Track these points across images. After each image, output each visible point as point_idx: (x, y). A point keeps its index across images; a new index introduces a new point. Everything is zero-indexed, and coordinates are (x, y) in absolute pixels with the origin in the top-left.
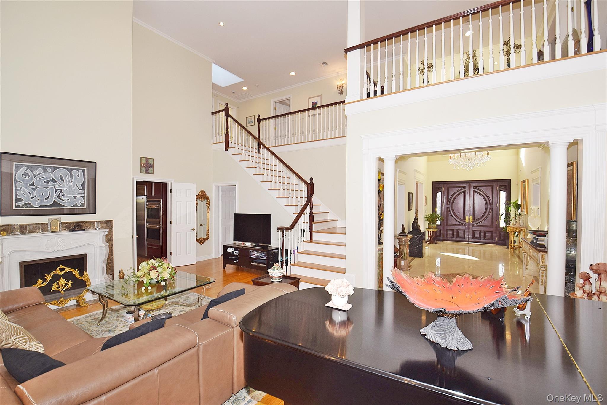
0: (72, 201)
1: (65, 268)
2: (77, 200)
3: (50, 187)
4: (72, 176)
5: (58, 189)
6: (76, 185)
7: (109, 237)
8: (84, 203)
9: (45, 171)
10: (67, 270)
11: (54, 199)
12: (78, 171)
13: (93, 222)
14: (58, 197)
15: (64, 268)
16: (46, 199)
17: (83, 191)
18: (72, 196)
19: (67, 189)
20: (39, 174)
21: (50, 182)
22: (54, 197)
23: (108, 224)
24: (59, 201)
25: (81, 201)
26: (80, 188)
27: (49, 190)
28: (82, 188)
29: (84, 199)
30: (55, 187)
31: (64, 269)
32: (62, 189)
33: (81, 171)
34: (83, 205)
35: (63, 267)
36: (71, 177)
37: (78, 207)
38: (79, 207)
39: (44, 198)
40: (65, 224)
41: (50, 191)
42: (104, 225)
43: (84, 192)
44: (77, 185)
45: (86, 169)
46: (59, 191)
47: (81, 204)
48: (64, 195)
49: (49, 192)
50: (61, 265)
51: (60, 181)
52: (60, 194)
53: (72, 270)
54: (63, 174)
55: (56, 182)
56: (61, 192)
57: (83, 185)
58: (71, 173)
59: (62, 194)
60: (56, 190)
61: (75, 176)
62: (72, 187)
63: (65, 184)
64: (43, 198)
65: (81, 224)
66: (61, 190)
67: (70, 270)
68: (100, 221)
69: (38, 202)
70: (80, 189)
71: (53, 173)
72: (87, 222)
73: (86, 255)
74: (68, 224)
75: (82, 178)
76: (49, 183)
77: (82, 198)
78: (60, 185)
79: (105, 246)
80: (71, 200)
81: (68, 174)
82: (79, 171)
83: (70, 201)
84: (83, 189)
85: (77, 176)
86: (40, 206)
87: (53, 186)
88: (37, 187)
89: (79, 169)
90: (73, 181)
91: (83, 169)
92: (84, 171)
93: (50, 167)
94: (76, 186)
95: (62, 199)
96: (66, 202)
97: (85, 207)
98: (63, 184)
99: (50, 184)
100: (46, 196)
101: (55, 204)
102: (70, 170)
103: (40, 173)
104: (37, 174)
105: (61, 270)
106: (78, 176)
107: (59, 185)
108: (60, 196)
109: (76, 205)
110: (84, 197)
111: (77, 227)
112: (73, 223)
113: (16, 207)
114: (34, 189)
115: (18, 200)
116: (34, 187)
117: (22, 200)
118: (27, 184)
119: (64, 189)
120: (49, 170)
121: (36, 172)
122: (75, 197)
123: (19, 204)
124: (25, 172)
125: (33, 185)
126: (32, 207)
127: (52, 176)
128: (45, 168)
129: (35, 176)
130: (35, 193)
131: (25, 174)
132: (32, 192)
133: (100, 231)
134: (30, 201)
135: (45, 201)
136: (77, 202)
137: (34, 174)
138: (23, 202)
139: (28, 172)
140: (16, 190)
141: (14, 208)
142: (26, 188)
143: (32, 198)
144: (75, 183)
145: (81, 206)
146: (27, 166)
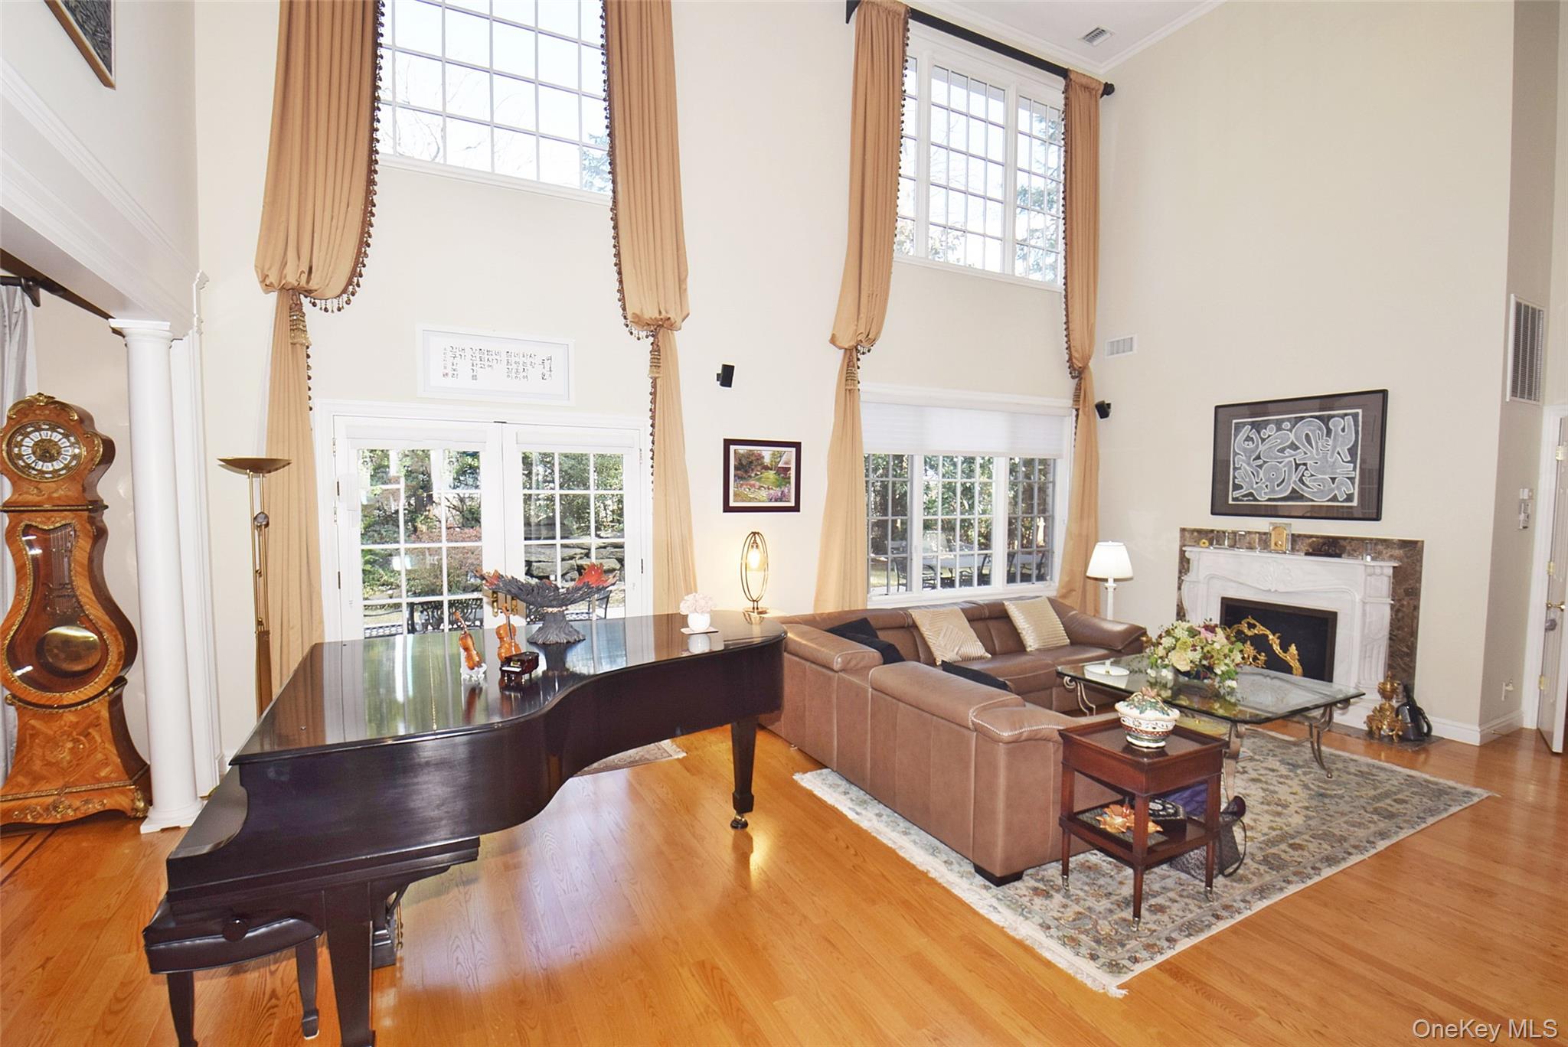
0: (1326, 489)
1: (1257, 624)
2: (1337, 486)
3: (1287, 460)
4: (1329, 431)
5: (1300, 464)
6: (1337, 452)
7: (1410, 585)
8: (1353, 493)
9: (1279, 429)
10: (1260, 629)
11: (1292, 485)
12: (1344, 419)
14: (1301, 480)
15: (1254, 624)
16: (1278, 486)
17: (1352, 465)
18: (1327, 477)
19: (1317, 463)
20: (1269, 436)
21: (1288, 450)
22: (1292, 482)
23: (1412, 550)
24: (1300, 488)
25: (1347, 488)
26: (1346, 457)
27: (1284, 466)
28: (1349, 459)
29: (1353, 484)
30: (1295, 459)
31: (1254, 626)
32: (1309, 462)
33: (1350, 417)
34: (1350, 498)
35: (1253, 621)
36: (1327, 434)
37: (1338, 501)
38: (1341, 502)
39: (1276, 484)
40: (1309, 539)
41: (1286, 468)
43: (1355, 466)
44: (1339, 453)
45: (1360, 411)
46: (1302, 468)
47: (1345, 496)
48: (1312, 475)
49: (1285, 471)
50: (1250, 617)
51: (1303, 445)
52: (1305, 474)
53: (1268, 632)
54: (1310, 430)
55: (1297, 448)
56: (1307, 469)
57: (1352, 451)
58: (1328, 425)
59: (1307, 474)
60: (1297, 466)
61: (1335, 432)
62: (1329, 455)
63: (1314, 451)
64: (1274, 483)
65: (1342, 543)
66: (1305, 464)
67: (1264, 632)
69: (1266, 490)
70: (1345, 460)
71: (1294, 431)
72: (1352, 539)
73: (1336, 614)
74: (1314, 539)
75: (1352, 434)
76: (1285, 452)
77: (1348, 480)
78: (1305, 453)
80: (1324, 487)
81: (1320, 429)
82: (1346, 418)
83: (1322, 487)
84: (1353, 461)
85: (1340, 431)
86: (1270, 500)
87: (1292, 459)
88: (1265, 462)
89: (1346, 415)
90: (1330, 443)
91: (1354, 413)
92: (1355, 416)
93: (1288, 420)
94: (1336, 454)
95: (1308, 483)
96: (1315, 492)
97: (1355, 503)
98: (1311, 452)
99: (1287, 454)
100: (1277, 478)
101: (1295, 495)
102: (1326, 420)
103: (1271, 434)
104: (1267, 436)
105: (1251, 626)
106: (1343, 432)
107: (1303, 454)
108: (1304, 478)
109: (1334, 499)
110: (1354, 478)
111: (1329, 548)
113: (1234, 499)
114: (1260, 467)
115: (1237, 487)
116: (1260, 462)
117: (1242, 488)
118: (1250, 456)
119: (1311, 462)
120: (1287, 425)
121: (1265, 433)
122: (1333, 479)
123: (1237, 494)
124: (1248, 436)
125: (1258, 457)
126: (1255, 500)
127: (1292, 436)
128: (1279, 425)
129: (1263, 440)
130: (1261, 472)
131: (1249, 439)
132: (1258, 472)
133: (1373, 563)
134: (1255, 489)
135: (1277, 489)
136: (1336, 492)
137: (1261, 438)
138: (1243, 492)
139: (1253, 434)
140: (1235, 469)
141: (1230, 502)
142: (1249, 464)
143: (1257, 483)
144: (1335, 448)
145: (1345, 501)
146: (1251, 423)
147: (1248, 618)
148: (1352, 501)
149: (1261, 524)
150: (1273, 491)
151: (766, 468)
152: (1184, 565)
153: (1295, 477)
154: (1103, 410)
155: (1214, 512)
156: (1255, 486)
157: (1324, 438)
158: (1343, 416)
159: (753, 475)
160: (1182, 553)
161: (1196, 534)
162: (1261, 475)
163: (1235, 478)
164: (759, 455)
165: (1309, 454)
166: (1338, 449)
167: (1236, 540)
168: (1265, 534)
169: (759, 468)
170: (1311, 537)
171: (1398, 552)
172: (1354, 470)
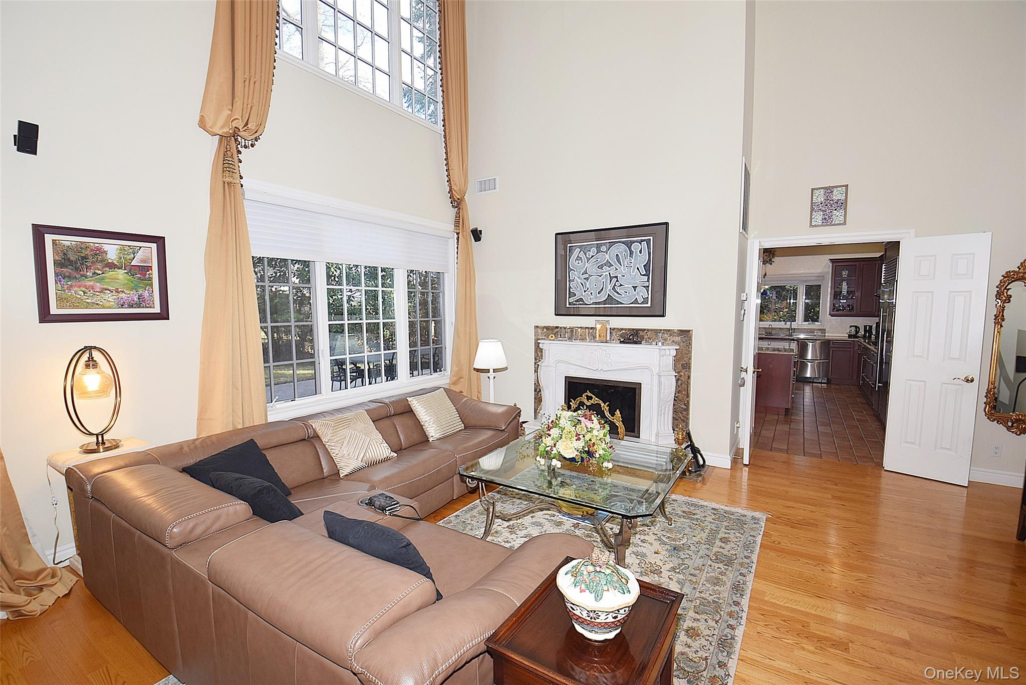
0: (630, 294)
1: (593, 396)
2: (637, 293)
3: (604, 274)
4: (631, 253)
5: (613, 277)
6: (636, 268)
7: (685, 361)
8: (648, 298)
9: (599, 251)
10: (595, 400)
11: (608, 292)
12: (641, 244)
13: (656, 332)
14: (614, 289)
15: (591, 396)
16: (599, 293)
17: (647, 277)
18: (630, 286)
19: (624, 276)
20: (592, 257)
21: (605, 267)
22: (608, 290)
24: (613, 294)
25: (643, 294)
26: (642, 271)
28: (645, 273)
29: (648, 291)
30: (609, 273)
31: (591, 398)
32: (618, 276)
33: (645, 242)
34: (645, 301)
35: (590, 394)
36: (630, 255)
37: (638, 303)
38: (640, 304)
39: (598, 291)
40: (620, 331)
41: (604, 280)
42: (677, 338)
43: (649, 278)
44: (638, 269)
45: (651, 238)
46: (615, 280)
47: (643, 300)
48: (621, 285)
49: (603, 282)
50: (588, 391)
51: (616, 264)
52: (616, 284)
53: (600, 402)
54: (619, 252)
55: (611, 265)
56: (617, 281)
57: (647, 267)
58: (631, 248)
59: (618, 284)
60: (611, 278)
61: (635, 253)
62: (632, 271)
63: (622, 267)
64: (596, 291)
66: (616, 277)
67: (598, 402)
68: (670, 330)
69: (591, 297)
70: (642, 274)
71: (608, 252)
72: (648, 330)
73: (640, 384)
74: (624, 331)
75: (646, 255)
76: (603, 268)
77: (644, 288)
80: (629, 293)
81: (626, 251)
82: (642, 243)
83: (627, 294)
84: (647, 274)
85: (639, 252)
86: (594, 303)
87: (607, 273)
88: (590, 276)
89: (642, 240)
90: (632, 261)
91: (648, 239)
92: (648, 242)
93: (605, 244)
94: (636, 270)
95: (618, 291)
96: (623, 297)
97: (649, 305)
98: (620, 268)
99: (604, 270)
100: (598, 288)
101: (610, 300)
102: (629, 245)
103: (593, 255)
104: (591, 256)
105: (589, 398)
106: (641, 253)
107: (615, 269)
108: (616, 287)
109: (636, 301)
110: (648, 287)
111: (633, 337)
112: (629, 329)
113: (570, 304)
114: (587, 279)
115: (572, 295)
116: (586, 276)
117: (575, 295)
118: (580, 272)
119: (620, 275)
120: (604, 248)
121: (589, 254)
122: (635, 288)
123: (571, 300)
124: (578, 256)
125: (585, 272)
126: (584, 304)
127: (607, 256)
128: (598, 248)
129: (588, 259)
130: (588, 283)
131: (579, 258)
132: (585, 283)
133: (663, 347)
134: (584, 297)
135: (598, 295)
136: (637, 297)
137: (587, 258)
138: (575, 298)
139: (582, 255)
140: (570, 281)
141: (568, 306)
142: (579, 278)
143: (585, 291)
144: (635, 265)
145: (642, 303)
146: (580, 247)
147: (587, 392)
148: (647, 303)
149: (589, 322)
150: (596, 297)
151: (112, 266)
152: (539, 353)
153: (609, 287)
154: (477, 235)
155: (555, 313)
156: (584, 294)
157: (629, 258)
158: (640, 242)
159: (89, 274)
160: (537, 345)
161: (545, 330)
162: (588, 286)
163: (570, 288)
164: (99, 249)
165: (619, 270)
166: (638, 266)
167: (571, 334)
168: (592, 328)
169: (99, 266)
170: (622, 329)
171: (678, 339)
172: (648, 281)
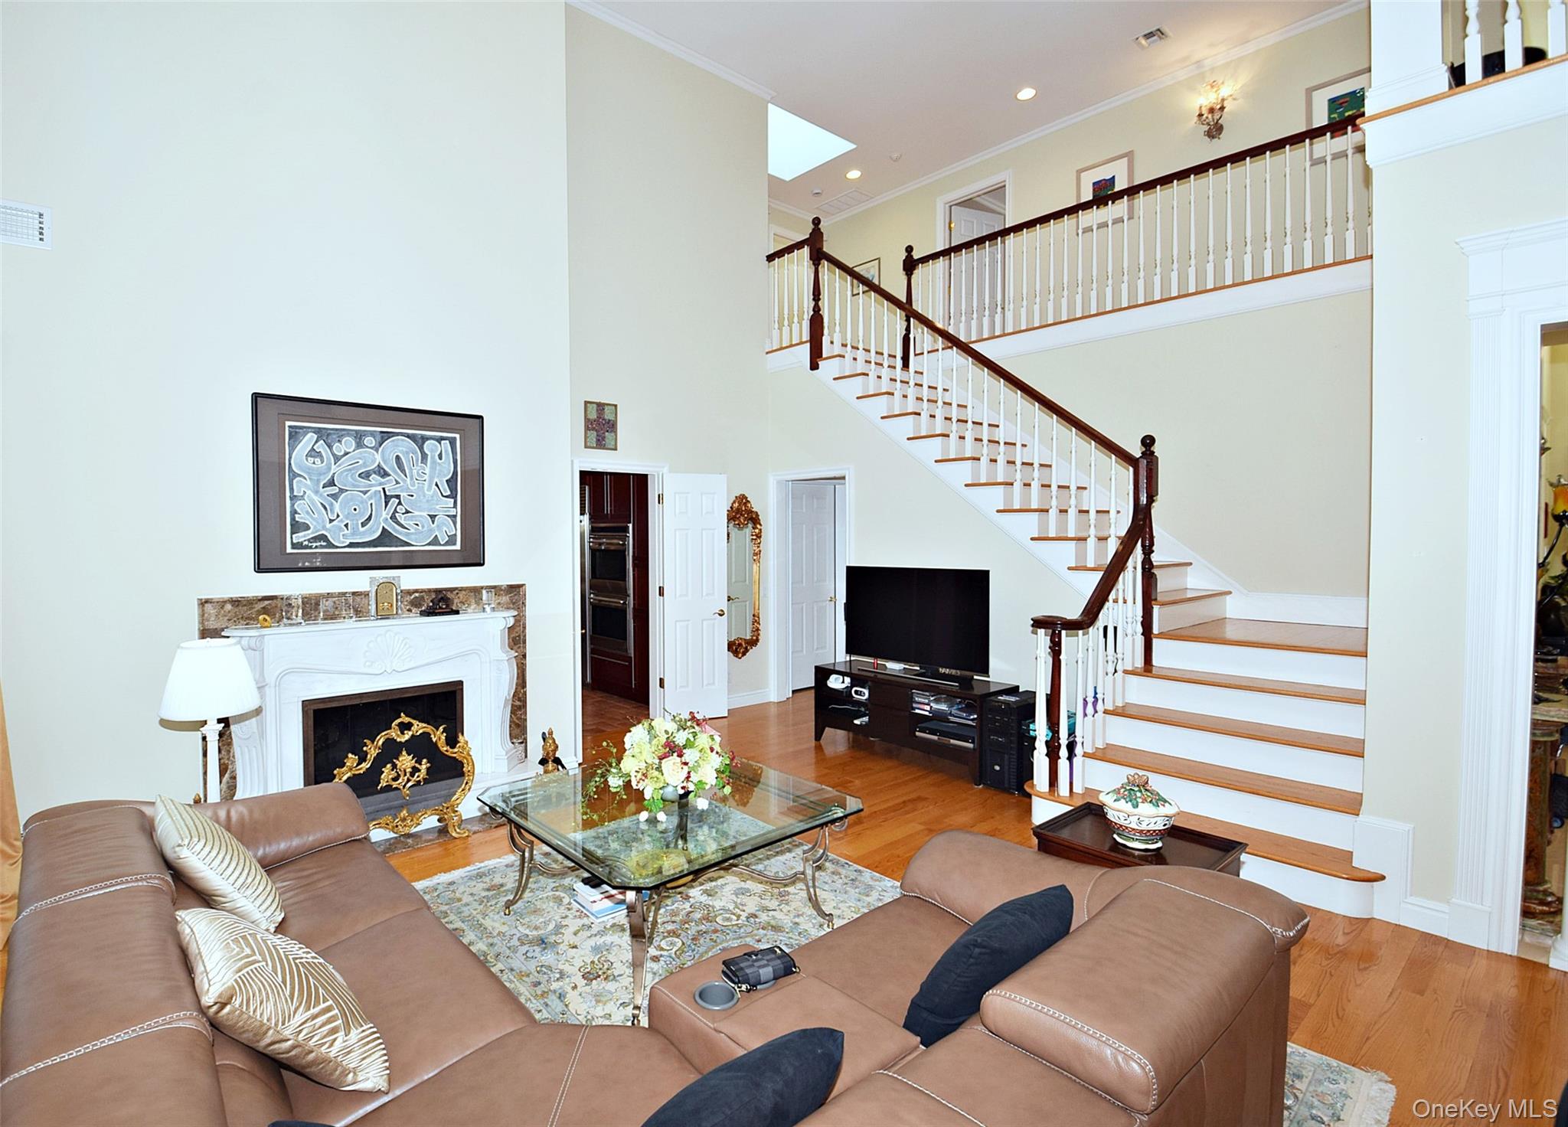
0: (425, 529)
1: (414, 721)
2: (438, 526)
3: (373, 489)
4: (424, 456)
5: (392, 497)
6: (435, 483)
7: (517, 633)
8: (455, 535)
9: (360, 445)
10: (419, 728)
11: (383, 524)
12: (440, 443)
13: (476, 591)
14: (393, 517)
15: (410, 723)
16: (363, 525)
17: (452, 500)
18: (425, 514)
19: (412, 496)
20: (346, 454)
21: (373, 475)
22: (383, 519)
23: (514, 595)
24: (394, 528)
25: (448, 528)
26: (446, 491)
27: (370, 498)
28: (449, 493)
29: (455, 523)
30: (384, 489)
31: (409, 726)
32: (402, 494)
33: (447, 442)
34: (452, 540)
35: (407, 720)
36: (422, 460)
37: (441, 545)
38: (443, 545)
39: (360, 522)
40: (411, 595)
41: (372, 501)
42: (504, 598)
43: (455, 502)
44: (437, 485)
45: (458, 436)
46: (394, 502)
47: (447, 539)
48: (407, 512)
49: (371, 504)
50: (402, 714)
51: (396, 473)
52: (398, 510)
53: (429, 729)
54: (401, 452)
55: (386, 474)
56: (400, 503)
57: (452, 483)
58: (423, 448)
59: (401, 509)
60: (387, 498)
61: (431, 458)
62: (426, 489)
63: (408, 480)
64: (357, 520)
65: (449, 595)
66: (398, 497)
67: (425, 729)
68: (494, 587)
69: (346, 531)
70: (444, 494)
71: (380, 449)
72: (462, 589)
73: (461, 683)
74: (417, 595)
75: (450, 463)
76: (370, 478)
77: (449, 519)
78: (397, 483)
79: (508, 660)
80: (423, 527)
81: (414, 453)
82: (443, 442)
83: (420, 528)
84: (453, 494)
85: (437, 458)
86: (351, 545)
87: (380, 488)
88: (342, 491)
89: (442, 438)
90: (427, 471)
91: (452, 438)
92: (452, 442)
93: (372, 434)
94: (434, 487)
95: (403, 522)
96: (412, 534)
97: (458, 546)
98: (404, 481)
99: (373, 482)
100: (362, 514)
101: (385, 537)
102: (420, 441)
103: (348, 451)
104: (342, 453)
105: (404, 726)
106: (440, 458)
107: (395, 483)
108: (397, 515)
109: (435, 541)
110: (455, 516)
111: (440, 604)
112: (430, 591)
113: (294, 546)
114: (335, 497)
115: (297, 527)
116: (334, 490)
117: (307, 528)
118: (318, 481)
119: (405, 494)
120: (369, 441)
121: (339, 448)
122: (433, 517)
123: (300, 537)
124: (313, 449)
125: (332, 483)
126: (331, 545)
127: (378, 458)
128: (359, 437)
129: (337, 459)
130: (337, 506)
131: (313, 453)
132: (331, 505)
133: (497, 615)
134: (326, 530)
135: (362, 529)
136: (437, 533)
137: (334, 455)
138: (308, 534)
139: (321, 447)
140: (293, 498)
141: (289, 550)
142: (316, 492)
143: (331, 521)
144: (431, 479)
145: (447, 544)
146: (318, 431)
147: (400, 717)
148: (455, 544)
150: (357, 533)
153: (386, 514)
155: (259, 569)
156: (328, 526)
157: (420, 464)
158: (440, 440)
161: (229, 607)
162: (335, 510)
163: (295, 512)
165: (402, 484)
166: (436, 480)
172: (455, 506)
